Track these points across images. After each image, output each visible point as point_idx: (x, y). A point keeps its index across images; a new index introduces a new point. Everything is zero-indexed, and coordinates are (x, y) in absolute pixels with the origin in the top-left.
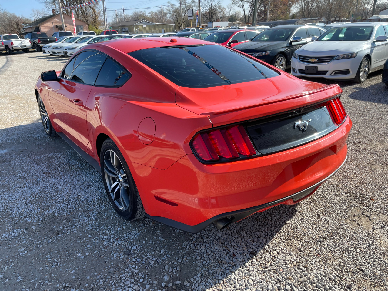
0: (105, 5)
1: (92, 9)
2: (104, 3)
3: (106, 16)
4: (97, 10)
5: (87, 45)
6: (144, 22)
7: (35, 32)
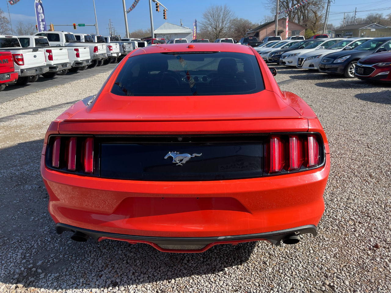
0: (329, 9)
1: (314, 13)
2: (329, 6)
3: (327, 20)
4: (319, 14)
5: (281, 49)
6: (374, 26)
7: (255, 37)
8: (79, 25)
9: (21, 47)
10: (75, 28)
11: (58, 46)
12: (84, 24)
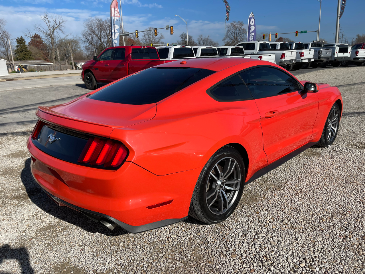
8: (301, 32)
9: (218, 56)
10: (296, 35)
11: (252, 54)
12: (306, 31)
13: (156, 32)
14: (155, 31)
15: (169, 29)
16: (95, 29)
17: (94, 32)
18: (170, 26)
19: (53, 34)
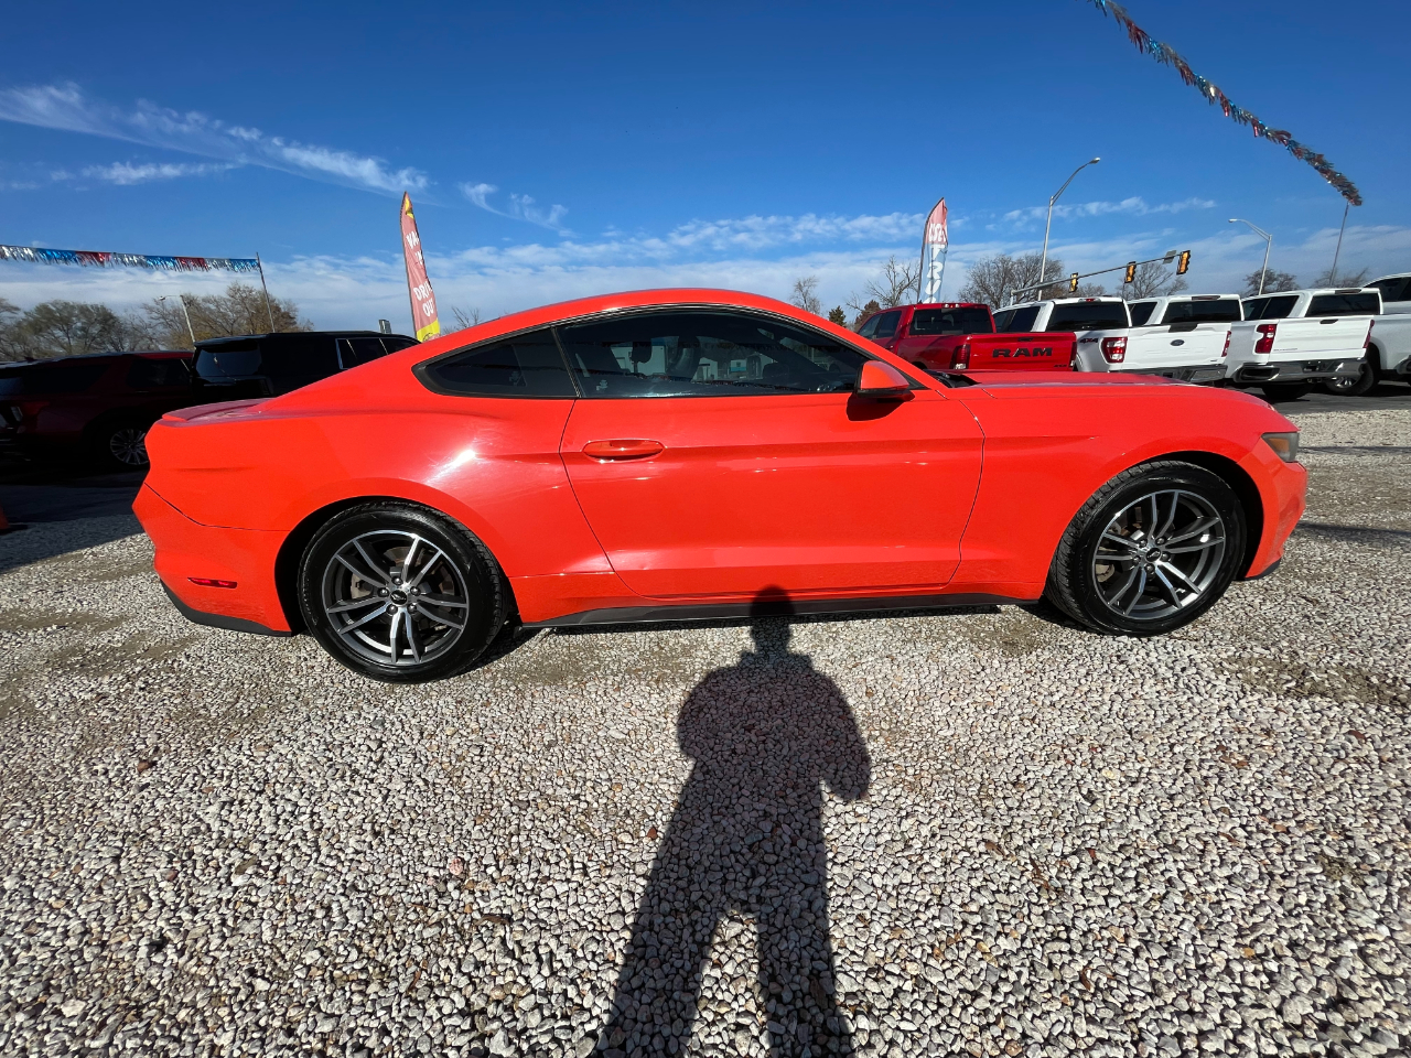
13: (1131, 272)
14: (1128, 270)
15: (1177, 259)
16: (991, 282)
17: (986, 290)
18: (1178, 253)
19: (898, 298)
